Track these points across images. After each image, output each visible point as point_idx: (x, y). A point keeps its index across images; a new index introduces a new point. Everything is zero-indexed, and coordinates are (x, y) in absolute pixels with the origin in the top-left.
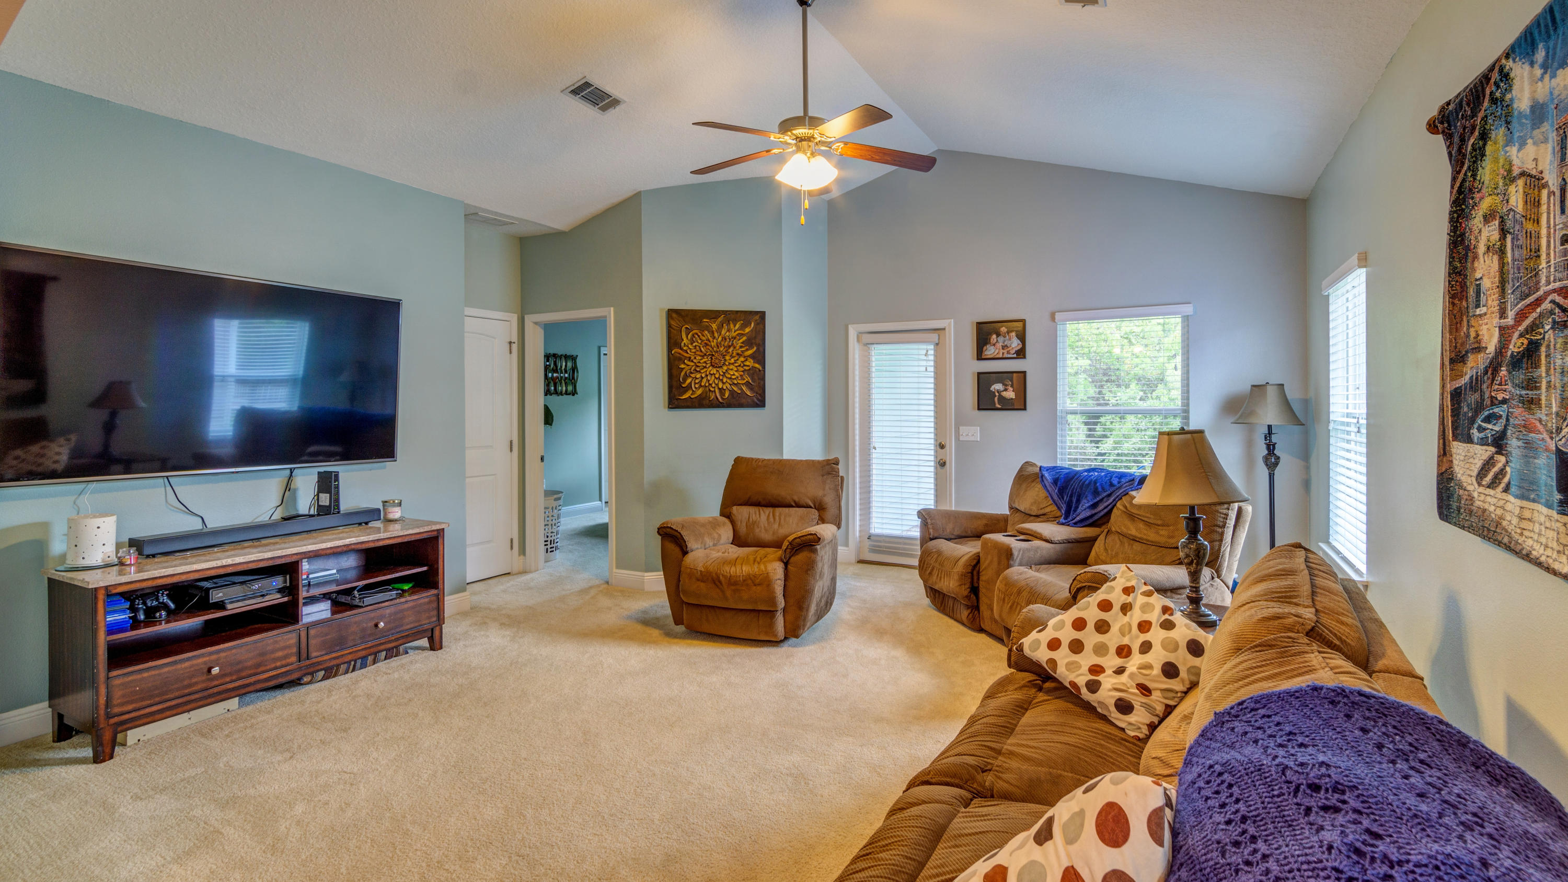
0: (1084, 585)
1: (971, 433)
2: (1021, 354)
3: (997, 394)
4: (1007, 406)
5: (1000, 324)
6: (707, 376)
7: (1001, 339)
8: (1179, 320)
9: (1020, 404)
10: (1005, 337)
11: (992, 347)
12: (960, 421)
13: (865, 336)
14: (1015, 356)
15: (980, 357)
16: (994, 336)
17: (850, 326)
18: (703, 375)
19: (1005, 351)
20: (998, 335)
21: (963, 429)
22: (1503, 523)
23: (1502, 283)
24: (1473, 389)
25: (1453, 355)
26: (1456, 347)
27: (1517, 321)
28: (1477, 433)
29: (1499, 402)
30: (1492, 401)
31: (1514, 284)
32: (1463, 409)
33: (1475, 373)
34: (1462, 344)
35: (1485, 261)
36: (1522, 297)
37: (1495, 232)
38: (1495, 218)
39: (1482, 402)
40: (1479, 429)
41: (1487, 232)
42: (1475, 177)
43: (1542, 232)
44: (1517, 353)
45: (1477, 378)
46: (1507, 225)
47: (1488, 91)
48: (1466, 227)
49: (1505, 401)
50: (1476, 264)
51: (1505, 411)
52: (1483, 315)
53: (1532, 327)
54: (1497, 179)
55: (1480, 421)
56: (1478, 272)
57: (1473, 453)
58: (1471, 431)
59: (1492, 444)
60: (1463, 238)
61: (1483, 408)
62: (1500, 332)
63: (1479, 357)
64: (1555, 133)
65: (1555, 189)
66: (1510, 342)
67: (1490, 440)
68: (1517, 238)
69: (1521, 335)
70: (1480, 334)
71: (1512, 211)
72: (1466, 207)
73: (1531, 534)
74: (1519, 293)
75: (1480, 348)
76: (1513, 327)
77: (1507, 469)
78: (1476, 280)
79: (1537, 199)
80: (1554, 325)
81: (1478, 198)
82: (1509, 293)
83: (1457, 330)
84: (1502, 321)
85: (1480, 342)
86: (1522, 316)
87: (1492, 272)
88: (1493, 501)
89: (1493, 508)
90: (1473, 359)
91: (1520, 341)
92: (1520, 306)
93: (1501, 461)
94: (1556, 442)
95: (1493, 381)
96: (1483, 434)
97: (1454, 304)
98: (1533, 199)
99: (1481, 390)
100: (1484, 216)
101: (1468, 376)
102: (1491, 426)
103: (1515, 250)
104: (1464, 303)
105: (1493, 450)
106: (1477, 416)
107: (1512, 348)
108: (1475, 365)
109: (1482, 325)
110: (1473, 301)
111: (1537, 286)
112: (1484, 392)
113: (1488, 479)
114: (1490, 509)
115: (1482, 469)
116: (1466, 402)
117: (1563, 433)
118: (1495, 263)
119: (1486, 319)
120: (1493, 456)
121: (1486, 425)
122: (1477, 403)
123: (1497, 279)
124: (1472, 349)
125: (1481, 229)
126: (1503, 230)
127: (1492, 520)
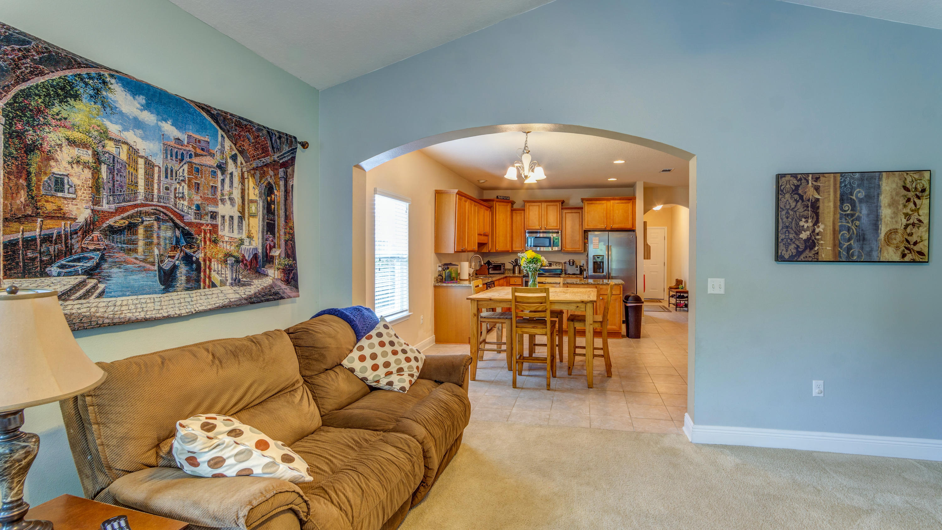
22: (98, 315)
23: (97, 187)
24: (51, 242)
25: (8, 216)
26: (11, 211)
27: (120, 210)
28: (59, 270)
29: (91, 250)
30: (83, 250)
31: (114, 192)
32: (25, 255)
33: (55, 232)
34: (19, 209)
35: (72, 168)
36: (124, 201)
37: (87, 156)
38: (88, 148)
39: (69, 251)
40: (62, 267)
41: (75, 152)
42: (48, 106)
43: (139, 176)
44: (119, 227)
45: (59, 235)
46: (103, 159)
47: (78, 71)
48: (27, 131)
49: (99, 250)
50: (52, 163)
51: (98, 255)
52: (70, 199)
53: (131, 216)
54: (88, 127)
55: (63, 262)
56: (57, 169)
57: (49, 283)
58: (47, 269)
59: (83, 274)
60: (20, 135)
61: (71, 254)
62: (92, 212)
63: (63, 223)
64: (162, 145)
65: (161, 166)
66: (107, 219)
67: (80, 272)
68: (119, 171)
69: (123, 219)
70: (66, 209)
71: (109, 154)
72: (25, 116)
73: (129, 311)
74: (121, 198)
75: (64, 218)
76: (112, 213)
77: (99, 285)
78: (54, 174)
79: (136, 160)
80: (158, 219)
81: (53, 122)
82: (104, 193)
83: (13, 198)
84: (96, 208)
85: (64, 214)
86: (124, 210)
87: (83, 177)
88: (85, 305)
89: (85, 310)
90: (49, 223)
91: (122, 222)
92: (123, 204)
93: (92, 282)
94: (159, 266)
95: (83, 238)
96: (69, 270)
97: (9, 179)
98: (134, 159)
99: (66, 244)
100: (68, 139)
101: (38, 234)
102: (81, 264)
103: (116, 175)
104: (22, 181)
105: (85, 277)
106: (59, 259)
107: (112, 224)
108: (56, 227)
109: (68, 204)
110: (50, 186)
111: (135, 199)
112: (72, 245)
113: (78, 294)
114: (79, 311)
115: (71, 290)
116: (34, 250)
117: (165, 262)
118: (88, 174)
119: (74, 202)
120: (84, 281)
121: (75, 264)
122: (60, 251)
123: (90, 183)
124: (50, 217)
125: (61, 145)
126: (98, 159)
127: (84, 316)
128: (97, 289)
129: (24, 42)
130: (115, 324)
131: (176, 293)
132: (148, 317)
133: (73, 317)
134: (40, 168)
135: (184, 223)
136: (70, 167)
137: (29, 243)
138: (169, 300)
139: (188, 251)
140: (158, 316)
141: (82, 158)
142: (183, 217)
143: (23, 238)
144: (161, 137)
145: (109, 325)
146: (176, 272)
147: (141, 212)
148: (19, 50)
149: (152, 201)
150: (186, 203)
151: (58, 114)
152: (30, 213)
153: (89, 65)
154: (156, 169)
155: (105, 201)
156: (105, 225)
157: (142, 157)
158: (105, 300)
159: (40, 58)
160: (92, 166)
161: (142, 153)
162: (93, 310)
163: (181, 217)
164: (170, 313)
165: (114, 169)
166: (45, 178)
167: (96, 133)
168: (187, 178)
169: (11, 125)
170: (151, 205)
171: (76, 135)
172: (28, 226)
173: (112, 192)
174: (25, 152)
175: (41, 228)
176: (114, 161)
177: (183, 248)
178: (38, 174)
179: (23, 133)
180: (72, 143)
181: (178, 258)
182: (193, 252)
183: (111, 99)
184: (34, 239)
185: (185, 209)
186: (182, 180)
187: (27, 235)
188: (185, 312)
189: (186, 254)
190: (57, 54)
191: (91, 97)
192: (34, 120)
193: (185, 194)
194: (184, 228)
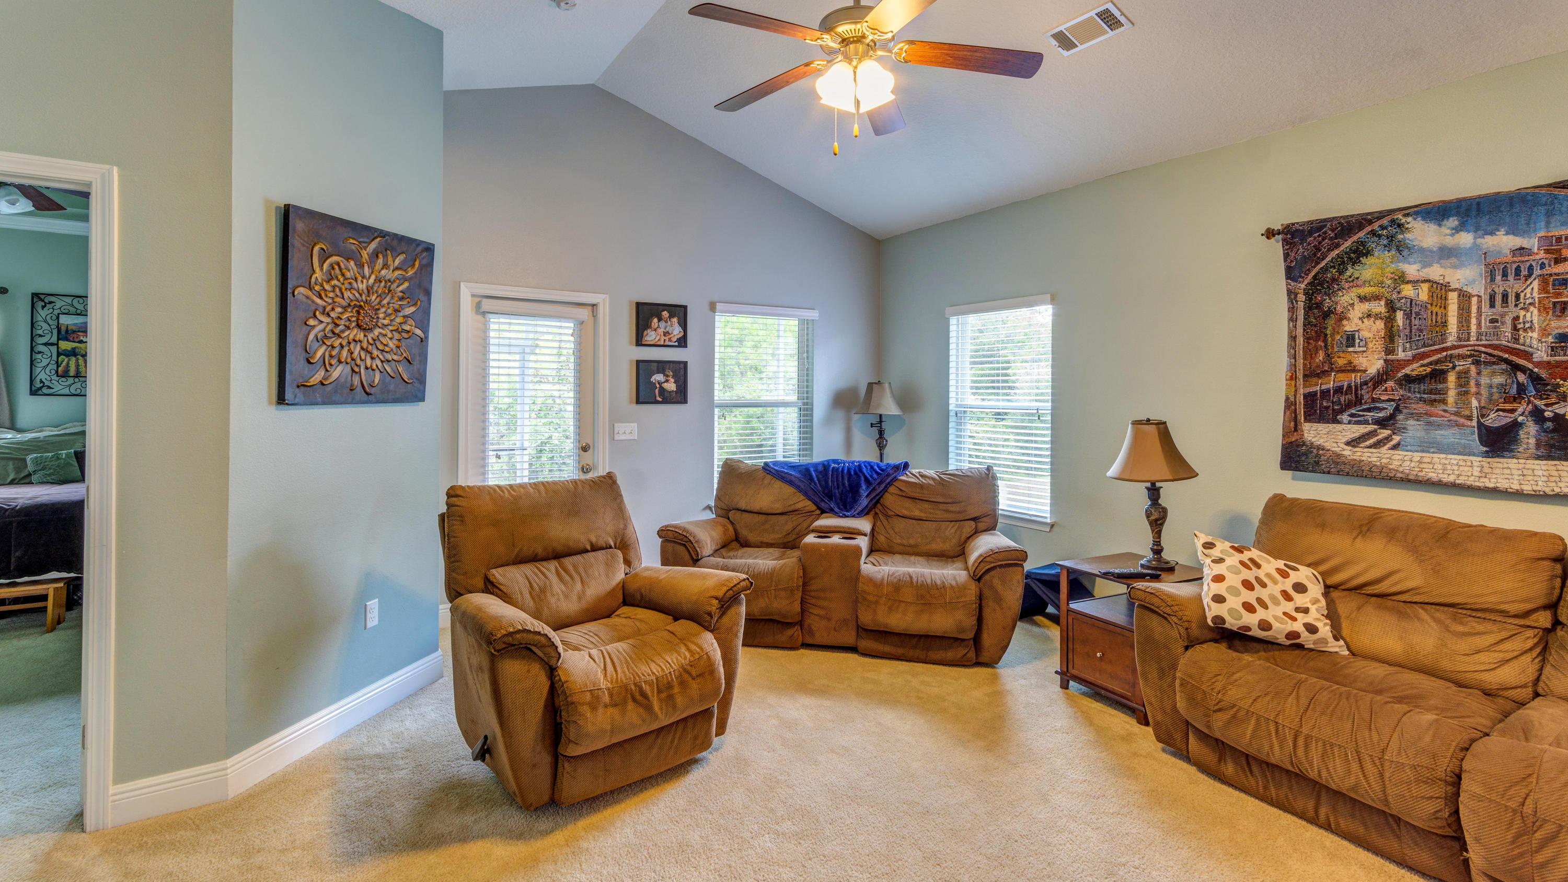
0: (995, 564)
1: (627, 431)
2: (682, 342)
3: (658, 386)
4: (667, 399)
5: (661, 308)
6: (349, 343)
7: (662, 324)
8: (797, 322)
9: (681, 396)
10: (666, 322)
11: (653, 333)
12: (615, 418)
13: (485, 301)
14: (676, 344)
15: (639, 342)
16: (656, 320)
17: (462, 284)
18: (344, 343)
19: (667, 338)
20: (660, 320)
21: (620, 427)
22: (1391, 467)
23: (1390, 336)
24: (1342, 393)
25: (1307, 373)
26: (1310, 368)
27: (1416, 358)
28: (1349, 418)
29: (1384, 401)
30: (1374, 400)
31: (1411, 338)
32: (1321, 404)
33: (1346, 384)
34: (1318, 366)
35: (1363, 322)
36: (1424, 346)
37: (1379, 307)
38: (1380, 300)
39: (1358, 401)
40: (1352, 415)
41: (1366, 306)
42: (1341, 273)
43: (1450, 314)
44: (1417, 375)
45: (1349, 387)
46: (1398, 305)
47: (1369, 228)
48: (1325, 300)
49: (1393, 400)
50: (1345, 322)
51: (1392, 405)
52: (1360, 352)
53: (1437, 362)
54: (1381, 278)
55: (1353, 411)
56: (1348, 327)
57: (1340, 429)
58: (1338, 417)
59: (1373, 424)
60: (1319, 306)
61: (1361, 404)
62: (1385, 363)
63: (1353, 375)
64: (1483, 267)
65: (1482, 294)
66: (1403, 368)
67: (1370, 422)
68: (1417, 314)
69: (1422, 366)
70: (1356, 362)
71: (1406, 298)
72: (1324, 288)
73: (1433, 470)
74: (1420, 343)
75: (1354, 370)
76: (1408, 360)
77: (1393, 437)
78: (1346, 331)
79: (1444, 296)
80: (1477, 363)
81: (1347, 285)
82: (1400, 342)
83: (1311, 358)
84: (1390, 357)
85: (1355, 367)
86: (1423, 356)
87: (1374, 328)
88: (1375, 455)
89: (1375, 459)
90: (1341, 376)
91: (1421, 369)
92: (1422, 350)
93: (1386, 433)
94: (1479, 421)
95: (1374, 389)
96: (1359, 419)
97: (1308, 343)
98: (1439, 296)
99: (1356, 394)
100: (1359, 297)
101: (1332, 386)
102: (1372, 414)
103: (1413, 320)
104: (1321, 343)
105: (1376, 427)
106: (1349, 408)
107: (1408, 372)
108: (1347, 379)
109: (1358, 357)
110: (1342, 343)
111: (1443, 341)
112: (1362, 395)
113: (1368, 443)
114: (1370, 460)
115: (1359, 438)
116: (1328, 400)
117: (1490, 417)
118: (1380, 324)
119: (1365, 354)
120: (1375, 431)
121: (1365, 413)
122: (1350, 401)
123: (1382, 334)
124: (1341, 371)
125: (1353, 304)
126: (1392, 307)
127: (1375, 465)
128: (1391, 440)
129: (1319, 229)
130: (1409, 481)
131: (1515, 461)
132: (1458, 482)
133: (1362, 464)
134: (1334, 329)
135: (1533, 363)
136: (1360, 322)
137: (1325, 394)
138: (1503, 468)
139: (1538, 403)
140: (1477, 484)
141: (1373, 310)
142: (1532, 355)
143: (1321, 390)
144: (1481, 256)
145: (1402, 480)
146: (1517, 431)
147: (1451, 356)
148: (1319, 236)
149: (1468, 340)
150: (1535, 335)
151: (1350, 277)
152: (1326, 369)
153: (1381, 215)
154: (1474, 300)
155: (1400, 349)
156: (1400, 375)
157: (1454, 290)
158: (1401, 453)
159: (1336, 234)
160: (1385, 316)
161: (1454, 285)
162: (1384, 461)
163: (1528, 356)
164: (1498, 485)
165: (1411, 313)
166: (1338, 337)
167: (1389, 282)
168: (1537, 300)
169: (1310, 300)
170: (1466, 346)
171: (1367, 290)
172: (1324, 380)
173: (1409, 337)
174: (1323, 318)
175: (1334, 381)
176: (1411, 304)
177: (1532, 399)
178: (1332, 335)
179: (1321, 303)
180: (1363, 299)
181: (1524, 412)
182: (1544, 405)
183: (1408, 239)
184: (1328, 391)
185: (1535, 342)
186: (1530, 304)
187: (1324, 387)
188: (1530, 488)
189: (1536, 407)
190: (1348, 222)
191: (1385, 246)
192: (1330, 289)
193: (1534, 322)
194: (1532, 371)
